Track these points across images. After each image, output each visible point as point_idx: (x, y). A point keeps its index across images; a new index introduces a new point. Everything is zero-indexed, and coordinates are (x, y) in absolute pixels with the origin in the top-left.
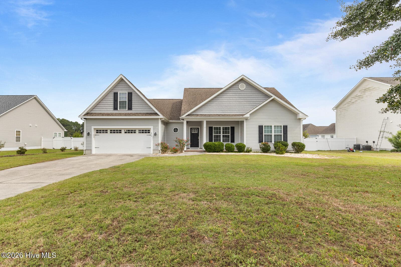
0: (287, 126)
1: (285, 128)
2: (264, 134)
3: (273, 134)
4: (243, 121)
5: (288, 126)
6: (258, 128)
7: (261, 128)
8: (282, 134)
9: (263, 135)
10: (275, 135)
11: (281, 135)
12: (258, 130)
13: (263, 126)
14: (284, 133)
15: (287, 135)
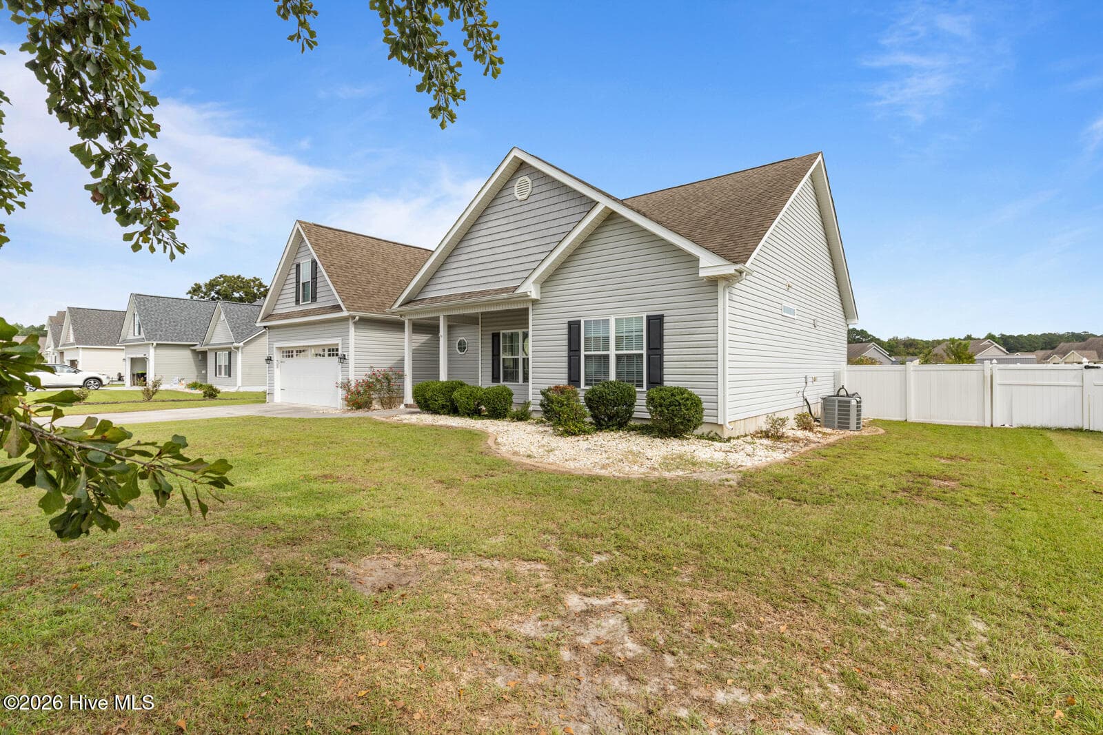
0: (662, 316)
1: (655, 324)
2: (583, 353)
3: (612, 353)
4: (527, 309)
5: (666, 319)
6: (566, 331)
7: (574, 328)
8: (644, 352)
9: (579, 356)
10: (619, 357)
11: (642, 355)
12: (566, 337)
13: (580, 321)
14: (649, 348)
15: (661, 355)
